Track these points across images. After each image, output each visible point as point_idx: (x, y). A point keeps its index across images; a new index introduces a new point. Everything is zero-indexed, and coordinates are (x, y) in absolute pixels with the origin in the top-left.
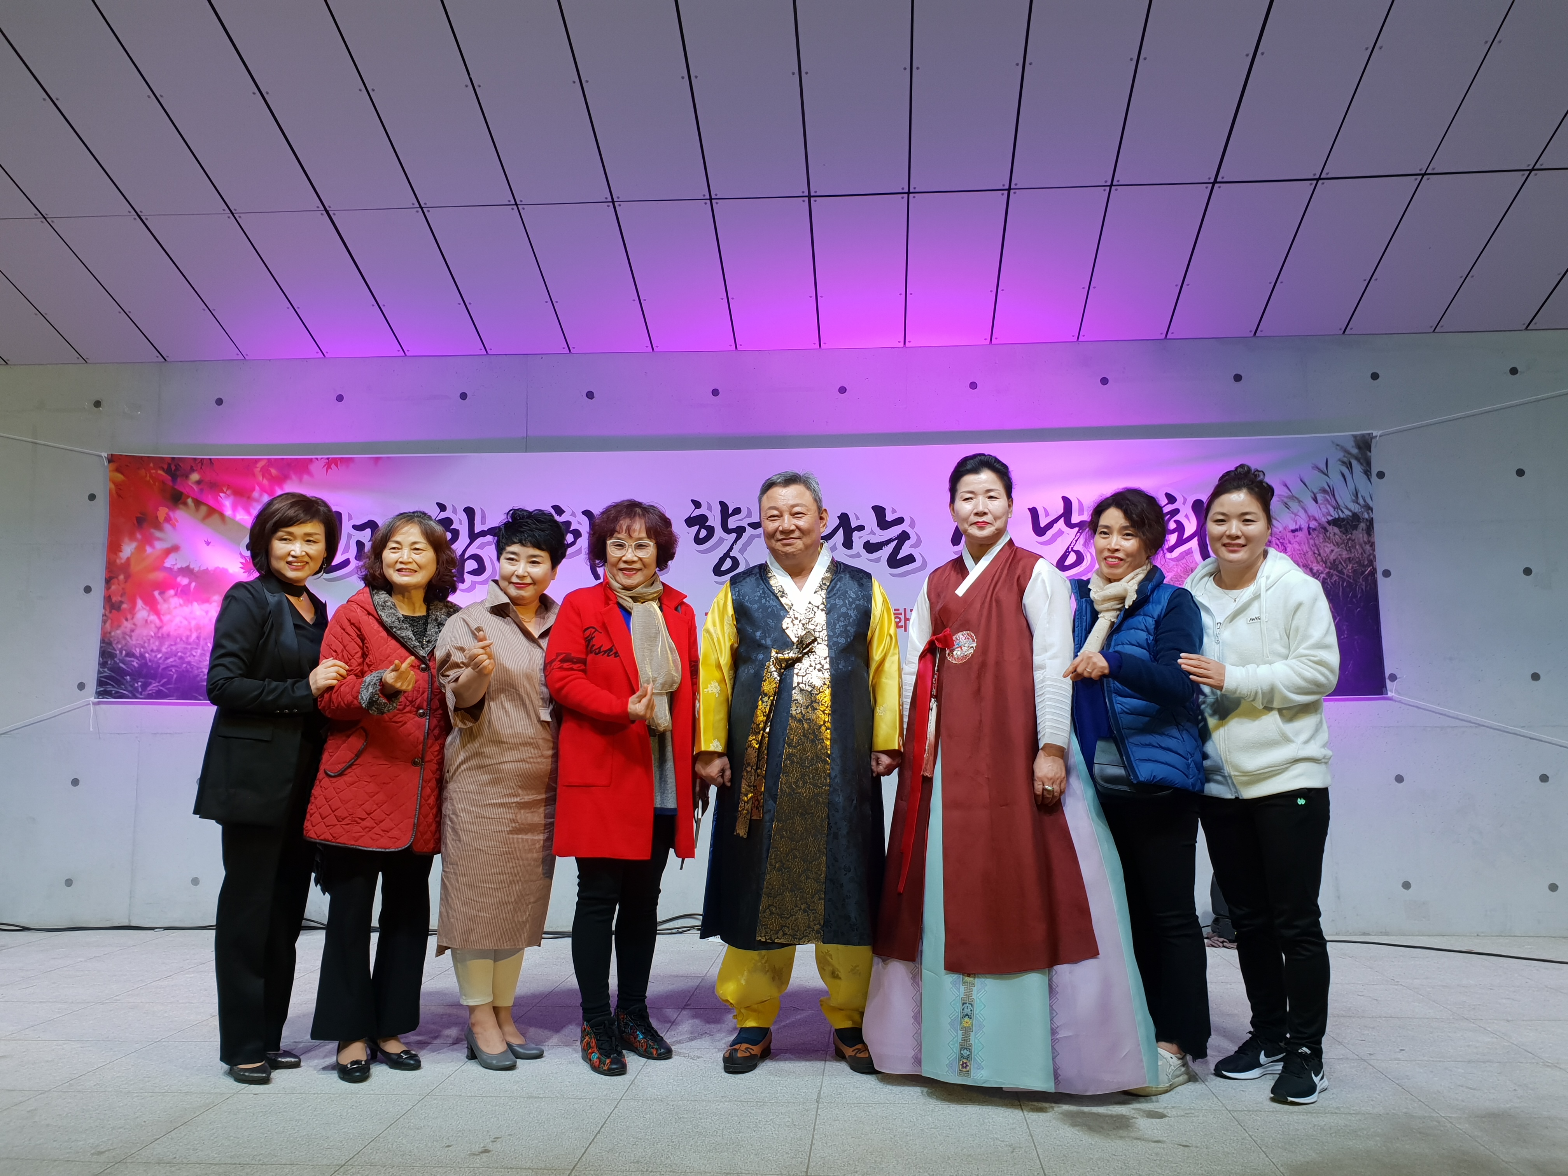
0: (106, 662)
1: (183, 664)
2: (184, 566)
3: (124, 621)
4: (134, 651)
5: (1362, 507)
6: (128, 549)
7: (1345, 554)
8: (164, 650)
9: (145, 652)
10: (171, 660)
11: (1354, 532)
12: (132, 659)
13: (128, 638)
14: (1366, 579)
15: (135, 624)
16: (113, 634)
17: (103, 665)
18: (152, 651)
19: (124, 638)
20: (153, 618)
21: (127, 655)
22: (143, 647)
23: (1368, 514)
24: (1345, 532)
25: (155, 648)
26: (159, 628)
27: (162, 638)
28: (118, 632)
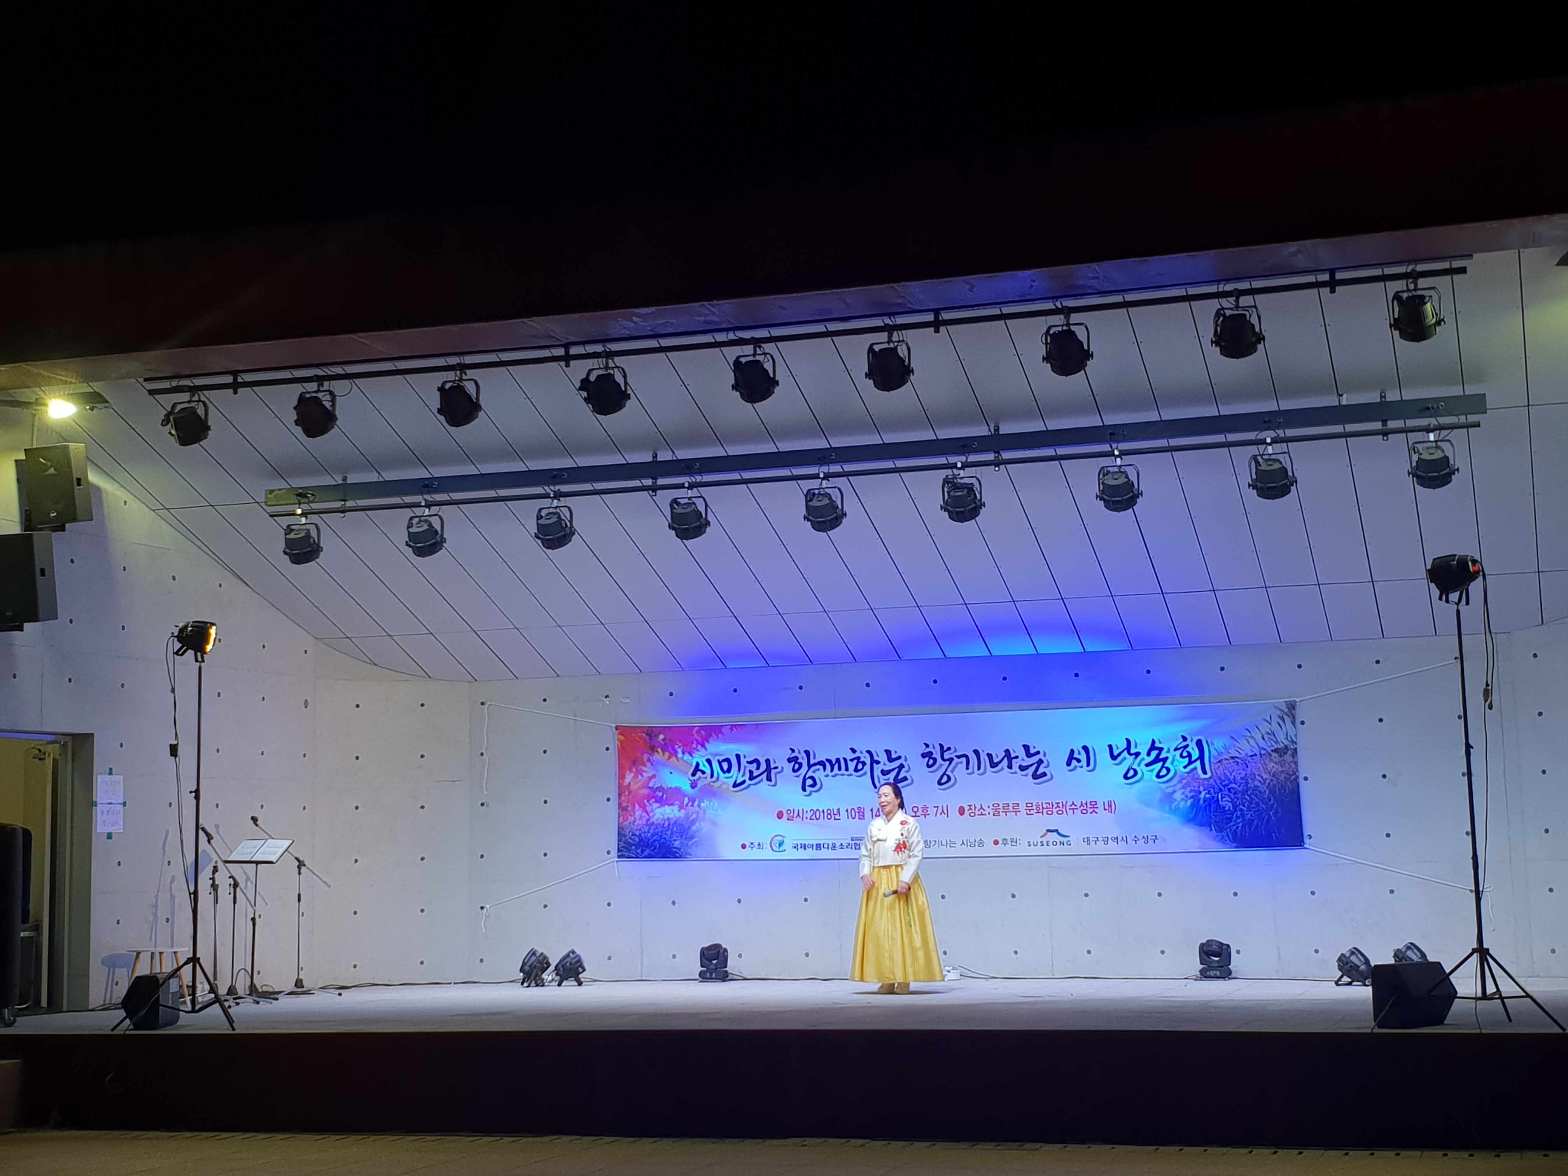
0: (622, 839)
1: (661, 839)
2: (659, 785)
3: (628, 815)
4: (635, 832)
5: (1289, 741)
6: (629, 777)
7: (1280, 769)
8: (651, 831)
9: (642, 833)
10: (655, 837)
11: (1285, 756)
12: (635, 837)
13: (632, 825)
14: (1291, 782)
15: (635, 818)
16: (624, 823)
17: (619, 841)
18: (645, 832)
19: (630, 825)
20: (644, 814)
21: (632, 835)
22: (640, 830)
23: (1293, 745)
24: (1281, 756)
25: (647, 831)
26: (648, 820)
27: (650, 825)
28: (627, 823)
